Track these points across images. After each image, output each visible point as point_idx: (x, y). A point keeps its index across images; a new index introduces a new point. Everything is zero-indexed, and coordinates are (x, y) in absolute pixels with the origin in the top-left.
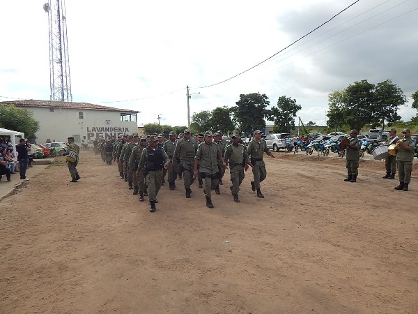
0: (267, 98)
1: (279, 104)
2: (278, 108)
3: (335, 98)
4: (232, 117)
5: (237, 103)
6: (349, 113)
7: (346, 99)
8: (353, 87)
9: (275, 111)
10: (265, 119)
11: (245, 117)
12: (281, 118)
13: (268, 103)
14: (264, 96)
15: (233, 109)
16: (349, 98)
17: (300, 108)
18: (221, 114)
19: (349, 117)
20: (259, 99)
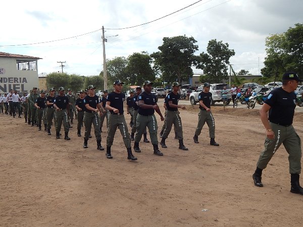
0: (195, 41)
1: (209, 49)
2: (209, 54)
3: (272, 42)
4: (152, 65)
5: (160, 48)
6: (290, 60)
7: (286, 44)
8: (294, 30)
9: (204, 58)
11: (170, 64)
12: (212, 65)
13: (196, 48)
14: (192, 39)
15: (154, 55)
16: (289, 43)
17: (233, 54)
18: (139, 61)
19: (289, 65)
20: (186, 43)
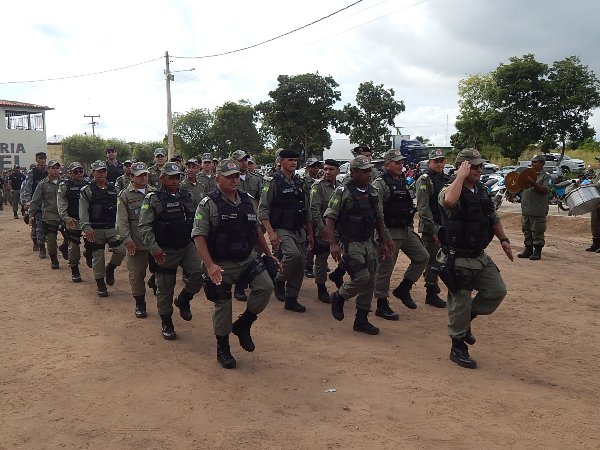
0: (335, 84)
1: (359, 98)
2: (359, 107)
3: (470, 89)
4: (258, 125)
5: (272, 94)
6: (499, 120)
7: (494, 92)
8: (507, 69)
9: (351, 114)
10: (331, 130)
11: (290, 124)
12: (364, 128)
13: (338, 96)
14: (330, 80)
15: (262, 107)
16: (498, 90)
17: (402, 108)
18: (234, 117)
19: (498, 130)
20: (319, 87)
